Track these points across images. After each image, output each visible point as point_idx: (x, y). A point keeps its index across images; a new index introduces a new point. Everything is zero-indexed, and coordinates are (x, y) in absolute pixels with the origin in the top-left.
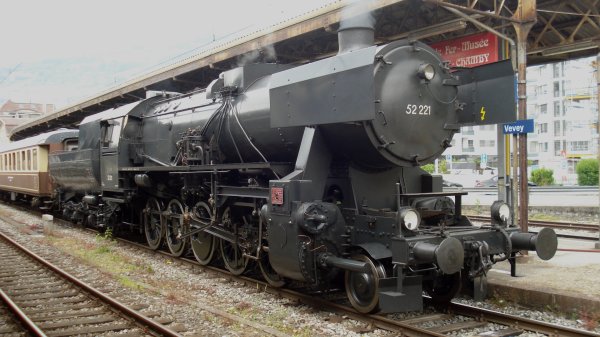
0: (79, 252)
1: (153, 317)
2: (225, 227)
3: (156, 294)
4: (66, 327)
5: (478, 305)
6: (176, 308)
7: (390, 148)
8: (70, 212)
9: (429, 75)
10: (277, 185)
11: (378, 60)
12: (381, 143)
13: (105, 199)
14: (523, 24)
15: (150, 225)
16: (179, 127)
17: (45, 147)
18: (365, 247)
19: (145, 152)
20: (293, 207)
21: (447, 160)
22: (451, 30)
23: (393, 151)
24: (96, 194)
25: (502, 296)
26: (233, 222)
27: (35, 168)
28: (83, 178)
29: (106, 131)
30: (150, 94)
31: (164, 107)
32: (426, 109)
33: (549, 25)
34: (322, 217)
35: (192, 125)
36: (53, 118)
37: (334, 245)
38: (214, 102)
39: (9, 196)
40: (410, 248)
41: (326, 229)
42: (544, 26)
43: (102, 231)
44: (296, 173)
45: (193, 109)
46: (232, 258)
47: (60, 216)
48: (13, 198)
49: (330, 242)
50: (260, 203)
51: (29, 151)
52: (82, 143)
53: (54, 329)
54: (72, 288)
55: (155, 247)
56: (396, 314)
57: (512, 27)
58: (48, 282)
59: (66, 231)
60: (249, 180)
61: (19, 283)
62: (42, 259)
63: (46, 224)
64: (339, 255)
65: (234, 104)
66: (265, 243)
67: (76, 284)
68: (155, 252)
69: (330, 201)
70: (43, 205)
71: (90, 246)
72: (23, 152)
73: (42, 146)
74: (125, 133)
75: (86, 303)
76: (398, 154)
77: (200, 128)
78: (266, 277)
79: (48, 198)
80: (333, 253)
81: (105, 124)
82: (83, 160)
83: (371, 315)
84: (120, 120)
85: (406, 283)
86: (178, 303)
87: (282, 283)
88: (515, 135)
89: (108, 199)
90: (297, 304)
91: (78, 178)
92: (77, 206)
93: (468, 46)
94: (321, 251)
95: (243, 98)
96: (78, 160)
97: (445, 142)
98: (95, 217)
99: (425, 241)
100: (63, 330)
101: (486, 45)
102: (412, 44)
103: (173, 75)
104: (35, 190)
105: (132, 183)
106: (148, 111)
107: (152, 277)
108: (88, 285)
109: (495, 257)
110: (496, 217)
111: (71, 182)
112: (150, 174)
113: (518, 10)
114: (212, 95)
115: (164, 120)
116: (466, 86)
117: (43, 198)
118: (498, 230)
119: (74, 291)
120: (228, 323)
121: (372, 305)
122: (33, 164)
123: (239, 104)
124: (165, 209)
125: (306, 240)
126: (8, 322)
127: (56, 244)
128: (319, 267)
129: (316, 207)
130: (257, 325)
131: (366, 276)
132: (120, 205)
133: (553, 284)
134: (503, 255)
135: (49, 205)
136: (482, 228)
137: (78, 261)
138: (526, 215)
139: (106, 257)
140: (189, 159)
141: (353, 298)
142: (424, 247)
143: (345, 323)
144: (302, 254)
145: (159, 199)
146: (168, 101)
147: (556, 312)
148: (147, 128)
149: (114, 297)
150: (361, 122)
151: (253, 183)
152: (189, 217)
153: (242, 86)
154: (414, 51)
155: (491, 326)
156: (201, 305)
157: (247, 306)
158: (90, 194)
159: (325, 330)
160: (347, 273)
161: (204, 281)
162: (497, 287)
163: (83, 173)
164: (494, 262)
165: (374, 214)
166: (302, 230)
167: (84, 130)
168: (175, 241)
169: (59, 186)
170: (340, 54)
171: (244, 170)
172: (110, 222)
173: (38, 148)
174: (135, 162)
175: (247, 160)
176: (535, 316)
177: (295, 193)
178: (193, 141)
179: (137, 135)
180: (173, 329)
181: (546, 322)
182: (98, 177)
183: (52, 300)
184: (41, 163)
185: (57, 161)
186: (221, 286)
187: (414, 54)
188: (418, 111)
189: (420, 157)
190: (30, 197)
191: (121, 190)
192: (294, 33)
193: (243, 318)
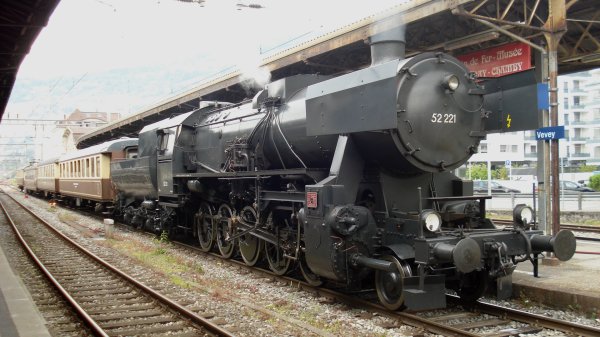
0: (136, 254)
1: (197, 312)
2: (269, 230)
3: (202, 291)
4: (118, 319)
5: (505, 305)
6: (219, 304)
7: (416, 154)
8: (131, 216)
9: (454, 85)
10: (311, 190)
11: (404, 72)
12: (408, 149)
13: (161, 204)
14: (554, 33)
15: (202, 228)
16: (228, 135)
17: (107, 154)
18: (393, 248)
19: (198, 159)
20: (326, 210)
21: (507, 167)
22: (487, 39)
23: (420, 158)
24: (153, 200)
25: (527, 296)
26: (275, 225)
27: (98, 175)
28: (142, 185)
29: (162, 140)
30: (203, 104)
31: (215, 116)
32: (451, 118)
33: (586, 33)
34: (353, 219)
35: (239, 134)
36: (116, 126)
37: (365, 246)
38: (259, 113)
39: (75, 202)
40: (431, 248)
41: (358, 230)
42: (581, 34)
43: (158, 234)
44: (331, 178)
45: (240, 118)
46: (275, 260)
47: (120, 220)
48: (78, 204)
49: (362, 243)
50: (298, 206)
51: (93, 159)
52: (141, 151)
53: (107, 321)
54: (126, 286)
55: (207, 250)
56: (424, 311)
57: (543, 36)
58: (105, 281)
59: (126, 235)
60: (288, 186)
61: (79, 281)
62: (101, 260)
63: (107, 228)
64: (371, 256)
65: (277, 114)
66: (302, 244)
67: (130, 282)
68: (206, 254)
69: (363, 205)
70: (106, 210)
71: (148, 249)
72: (88, 160)
73: (104, 154)
74: (179, 142)
75: (138, 299)
76: (424, 160)
77: (247, 137)
78: (305, 276)
79: (110, 204)
80: (364, 254)
81: (161, 133)
82: (141, 168)
83: (398, 312)
84: (175, 129)
85: (428, 281)
86: (222, 300)
87: (319, 283)
88: (547, 141)
89: (165, 204)
90: (332, 302)
91: (137, 185)
92: (136, 212)
93: (503, 55)
94: (353, 251)
95: (286, 108)
96: (139, 167)
97: (471, 149)
98: (152, 222)
99: (445, 242)
100: (115, 322)
101: (520, 54)
102: (437, 56)
103: (225, 86)
104: (98, 196)
105: (185, 189)
106: (200, 121)
107: (201, 277)
108: (142, 284)
109: (516, 258)
110: (518, 220)
111: (130, 188)
112: (202, 180)
113: (549, 20)
114: (257, 106)
115: (215, 129)
116: (493, 95)
117: (105, 204)
118: (519, 233)
119: (128, 288)
120: (265, 317)
121: (399, 303)
122: (95, 172)
123: (281, 114)
124: (216, 214)
125: (338, 241)
126: (66, 314)
127: (115, 246)
128: (351, 267)
129: (347, 211)
130: (291, 320)
131: (394, 275)
132: (175, 209)
133: (577, 285)
134: (524, 256)
135: (111, 210)
136: (504, 230)
137: (135, 262)
138: (559, 219)
139: (162, 259)
140: (236, 165)
141: (382, 296)
142: (444, 247)
143: (375, 320)
144: (334, 255)
145: (211, 204)
146: (219, 111)
147: (577, 311)
148: (200, 136)
149: (164, 294)
150: (388, 130)
151: (291, 188)
152: (236, 220)
153: (284, 97)
154: (440, 63)
155: (513, 324)
156: (242, 302)
157: (285, 303)
158: (148, 199)
159: (353, 325)
160: (377, 273)
161: (249, 280)
162: (523, 287)
163: (142, 180)
164: (515, 262)
165: (402, 216)
166: (334, 232)
167: (143, 138)
168: (225, 244)
169: (120, 192)
170: (372, 66)
171: (284, 175)
172: (165, 226)
173: (101, 156)
174: (188, 169)
175: (289, 167)
176: (558, 315)
177: (329, 197)
178: (239, 149)
179: (191, 144)
180: (215, 322)
181: (568, 321)
182: (155, 183)
183: (107, 296)
184: (104, 170)
185: (117, 167)
186: (264, 285)
187: (440, 66)
188: (443, 119)
189: (445, 164)
190: (94, 202)
191: (176, 196)
192: (336, 45)
193: (280, 314)
